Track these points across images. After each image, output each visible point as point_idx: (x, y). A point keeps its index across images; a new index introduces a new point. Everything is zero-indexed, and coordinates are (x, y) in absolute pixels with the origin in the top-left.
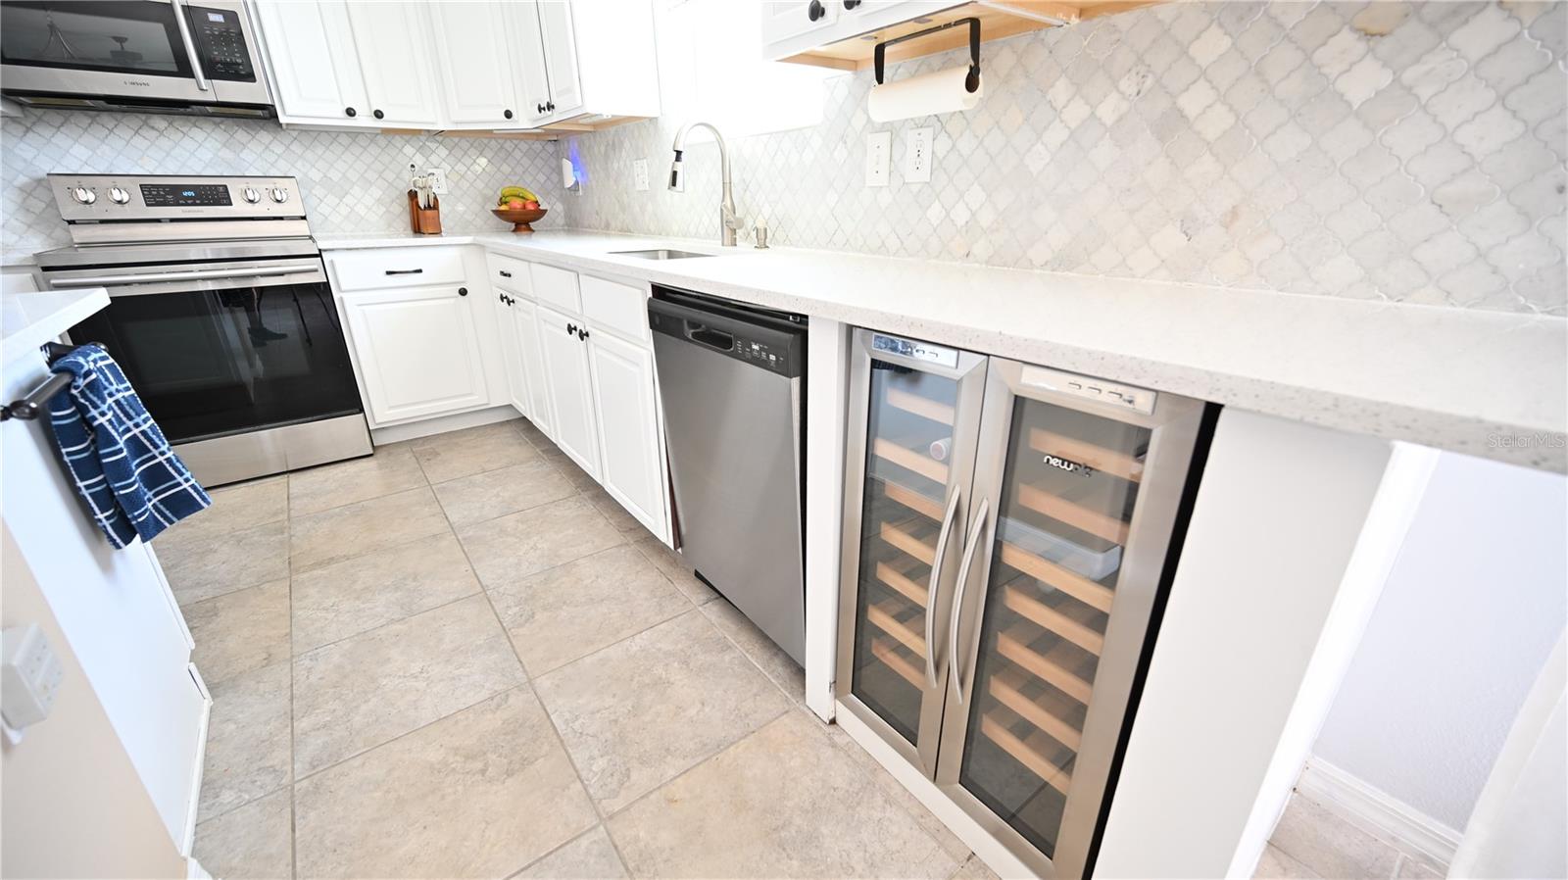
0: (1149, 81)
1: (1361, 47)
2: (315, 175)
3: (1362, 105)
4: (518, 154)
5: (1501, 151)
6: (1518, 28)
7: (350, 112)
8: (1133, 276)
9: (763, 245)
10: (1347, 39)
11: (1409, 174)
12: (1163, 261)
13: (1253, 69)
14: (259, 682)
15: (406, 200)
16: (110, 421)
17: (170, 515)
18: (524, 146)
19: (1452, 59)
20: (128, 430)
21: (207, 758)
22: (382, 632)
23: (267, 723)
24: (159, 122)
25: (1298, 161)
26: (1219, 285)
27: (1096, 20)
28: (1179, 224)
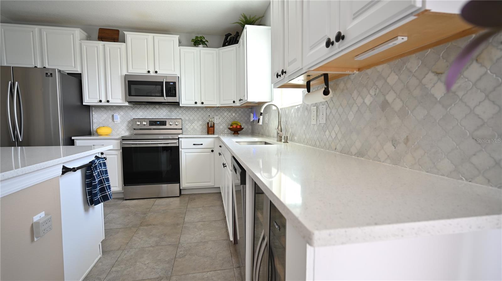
0: (378, 90)
1: (436, 78)
2: (187, 118)
3: (440, 99)
4: (240, 112)
5: (493, 118)
6: (486, 70)
7: (196, 103)
8: (380, 161)
9: (286, 142)
10: (431, 75)
11: (462, 126)
12: (388, 156)
13: (405, 86)
14: (113, 254)
15: (207, 124)
16: (96, 175)
17: (102, 200)
18: (242, 110)
19: (466, 82)
20: (100, 178)
21: (91, 270)
22: (147, 249)
23: (107, 266)
24: (157, 107)
25: (424, 119)
26: (407, 168)
27: (362, 72)
28: (391, 142)
